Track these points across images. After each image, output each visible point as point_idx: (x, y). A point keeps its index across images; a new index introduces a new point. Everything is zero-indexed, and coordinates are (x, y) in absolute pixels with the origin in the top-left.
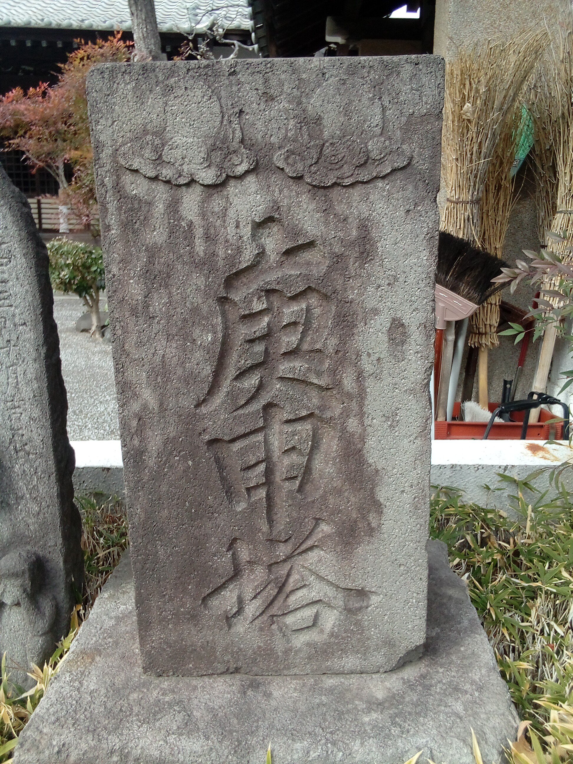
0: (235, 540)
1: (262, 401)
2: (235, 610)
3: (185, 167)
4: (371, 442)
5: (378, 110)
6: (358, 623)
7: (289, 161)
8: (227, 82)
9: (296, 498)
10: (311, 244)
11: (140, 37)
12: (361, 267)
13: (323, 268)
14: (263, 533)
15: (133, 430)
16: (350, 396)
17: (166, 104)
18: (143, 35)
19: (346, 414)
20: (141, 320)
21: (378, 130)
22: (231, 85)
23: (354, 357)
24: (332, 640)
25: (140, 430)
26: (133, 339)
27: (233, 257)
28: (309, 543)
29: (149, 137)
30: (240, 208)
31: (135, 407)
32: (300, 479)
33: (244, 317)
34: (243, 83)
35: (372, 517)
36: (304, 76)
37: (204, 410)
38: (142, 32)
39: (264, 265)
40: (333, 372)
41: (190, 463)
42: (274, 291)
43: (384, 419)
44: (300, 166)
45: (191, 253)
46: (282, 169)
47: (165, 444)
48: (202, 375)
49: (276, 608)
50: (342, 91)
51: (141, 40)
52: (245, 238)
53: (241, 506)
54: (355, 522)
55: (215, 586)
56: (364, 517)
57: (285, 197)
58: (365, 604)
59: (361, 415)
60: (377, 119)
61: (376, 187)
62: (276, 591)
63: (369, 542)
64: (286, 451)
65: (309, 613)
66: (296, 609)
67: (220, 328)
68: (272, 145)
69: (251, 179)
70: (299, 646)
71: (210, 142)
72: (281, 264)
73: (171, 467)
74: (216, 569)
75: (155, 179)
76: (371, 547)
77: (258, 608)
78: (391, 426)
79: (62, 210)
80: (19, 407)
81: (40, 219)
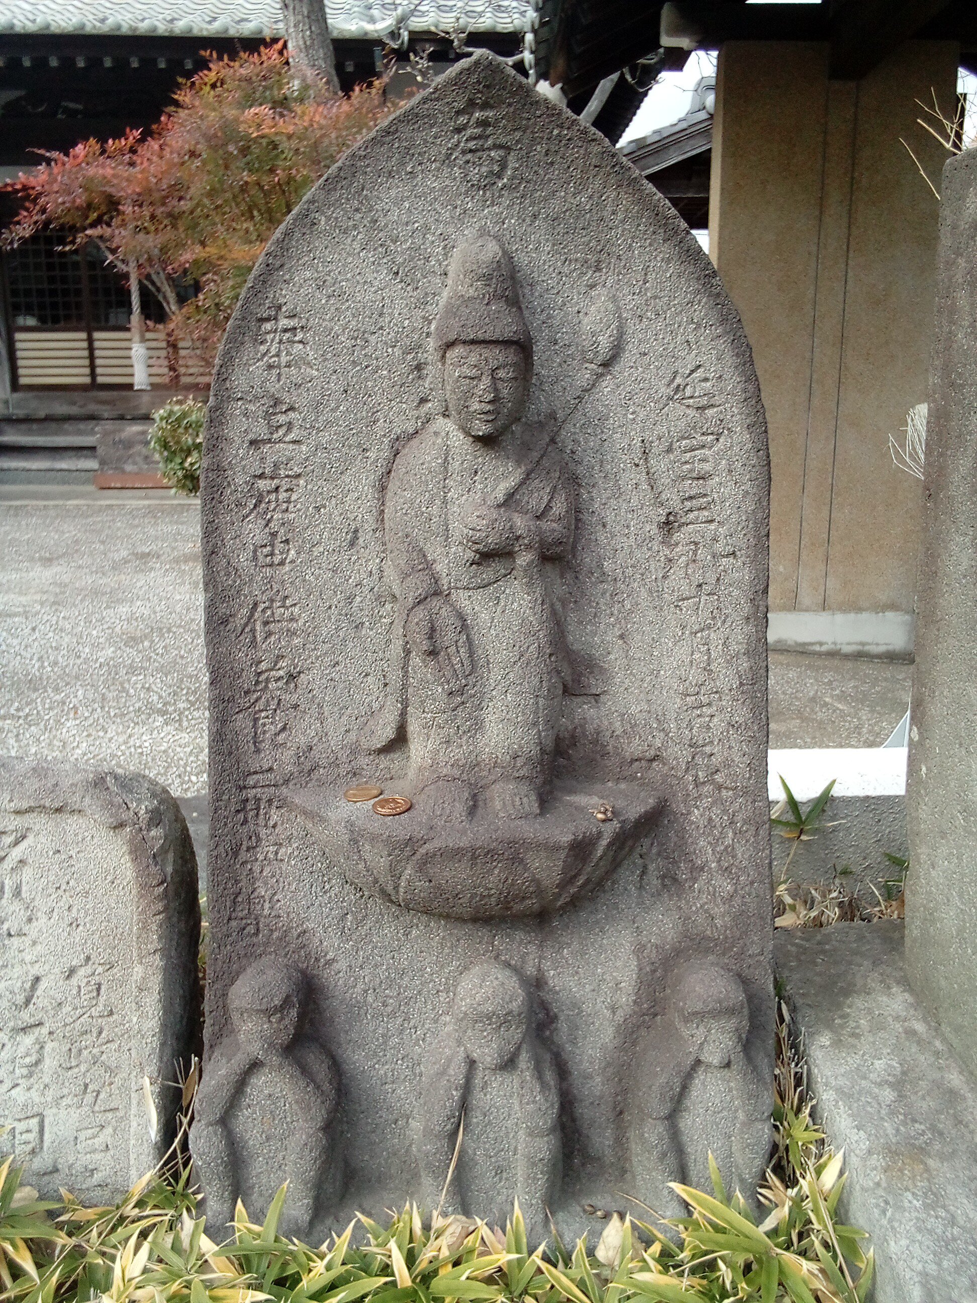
11: (298, 46)
18: (305, 43)
38: (303, 37)
51: (301, 51)
79: (138, 351)
80: (709, 705)
81: (93, 367)
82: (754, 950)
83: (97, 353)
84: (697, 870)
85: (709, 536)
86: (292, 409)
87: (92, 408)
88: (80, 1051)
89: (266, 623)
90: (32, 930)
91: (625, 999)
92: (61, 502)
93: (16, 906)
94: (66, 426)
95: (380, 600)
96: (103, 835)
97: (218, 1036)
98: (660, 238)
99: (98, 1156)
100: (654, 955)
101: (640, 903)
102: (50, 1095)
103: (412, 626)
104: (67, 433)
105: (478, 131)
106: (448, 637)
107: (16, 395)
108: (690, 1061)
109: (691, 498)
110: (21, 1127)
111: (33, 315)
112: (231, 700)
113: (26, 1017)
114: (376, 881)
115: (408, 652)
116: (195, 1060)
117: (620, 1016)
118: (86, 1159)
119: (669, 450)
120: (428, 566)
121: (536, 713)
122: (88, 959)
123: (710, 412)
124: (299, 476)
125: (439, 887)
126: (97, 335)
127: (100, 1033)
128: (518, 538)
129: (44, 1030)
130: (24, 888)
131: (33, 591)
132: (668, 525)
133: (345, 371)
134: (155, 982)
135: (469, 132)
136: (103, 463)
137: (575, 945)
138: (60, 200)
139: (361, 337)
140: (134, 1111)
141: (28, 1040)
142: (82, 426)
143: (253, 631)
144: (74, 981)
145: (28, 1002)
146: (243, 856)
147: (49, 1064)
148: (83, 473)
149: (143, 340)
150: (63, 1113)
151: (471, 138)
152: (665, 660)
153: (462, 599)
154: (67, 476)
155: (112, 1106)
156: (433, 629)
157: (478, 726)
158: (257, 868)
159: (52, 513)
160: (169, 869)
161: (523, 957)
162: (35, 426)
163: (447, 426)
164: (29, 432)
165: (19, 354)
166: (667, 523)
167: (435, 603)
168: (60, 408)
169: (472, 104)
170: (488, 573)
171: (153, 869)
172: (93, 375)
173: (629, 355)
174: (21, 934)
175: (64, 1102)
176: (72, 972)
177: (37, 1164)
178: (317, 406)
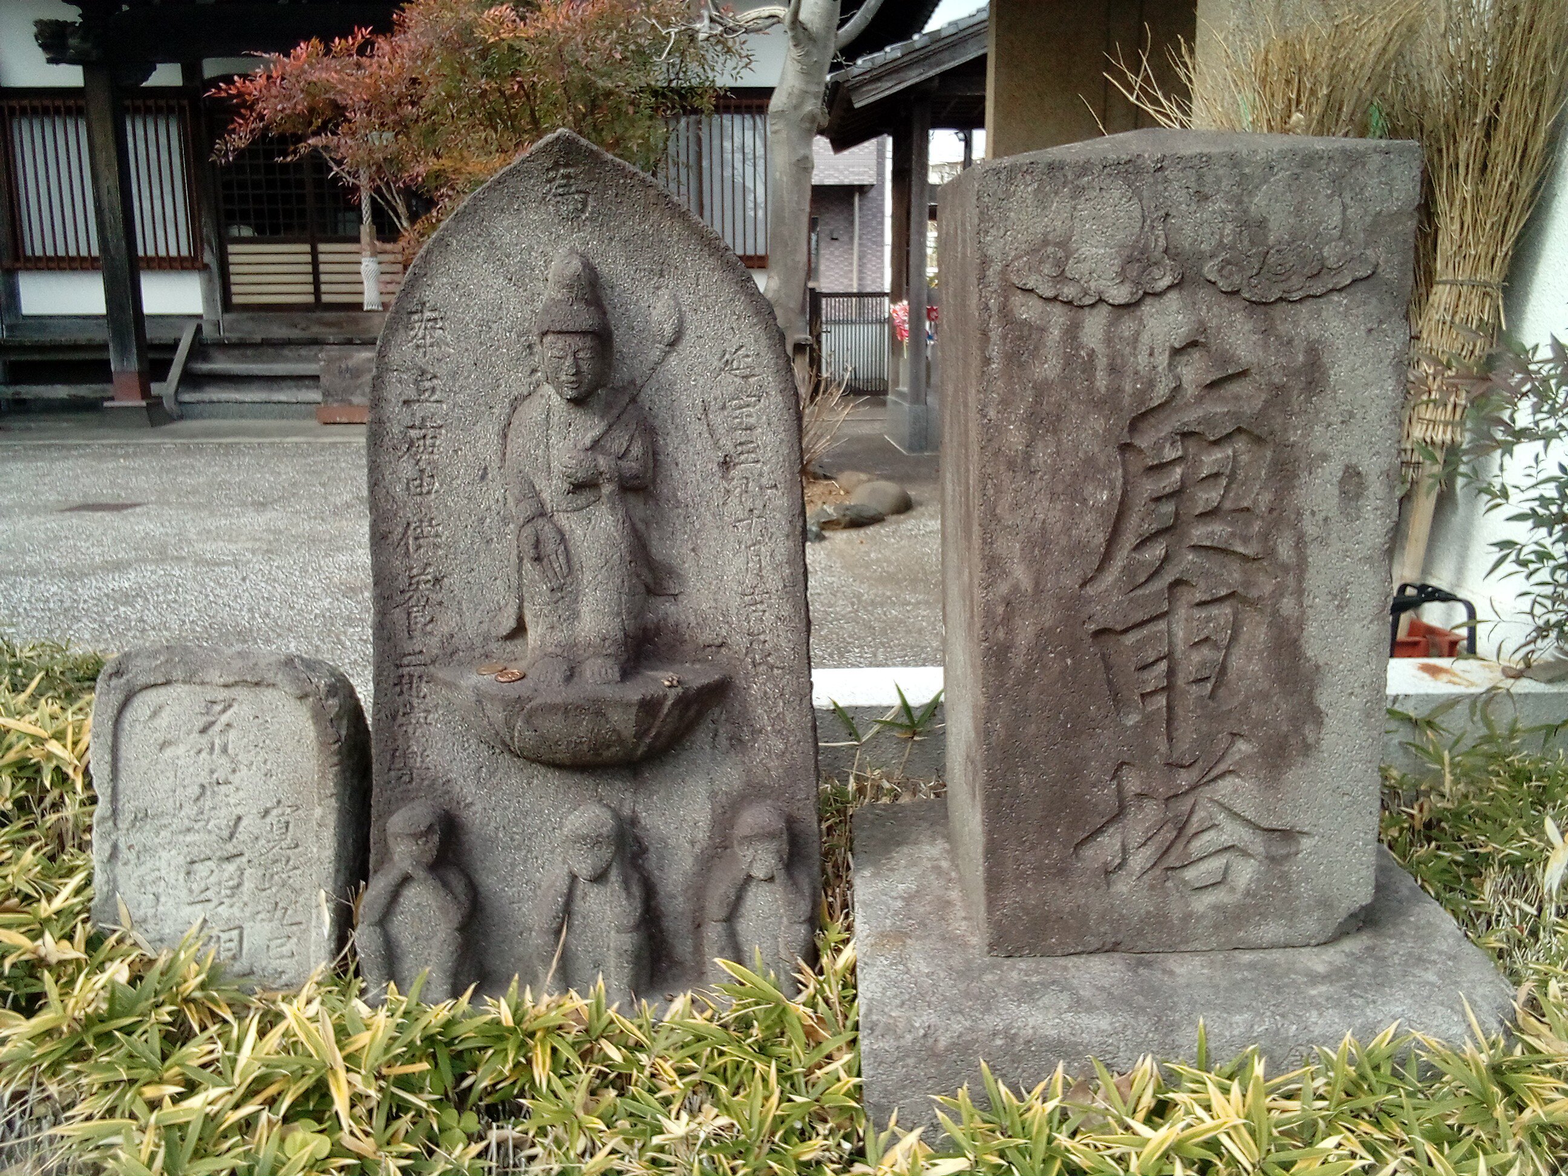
0: (1123, 763)
1: (1168, 578)
2: (1117, 861)
3: (1093, 284)
4: (1311, 628)
5: (1337, 209)
6: (1284, 877)
7: (1224, 272)
8: (1151, 180)
9: (1207, 706)
10: (1244, 374)
12: (1308, 400)
13: (1258, 404)
14: (1161, 755)
15: (998, 619)
16: (1285, 568)
17: (1075, 208)
19: (1279, 592)
20: (1020, 475)
21: (1336, 233)
22: (1156, 183)
23: (1293, 517)
24: (1248, 900)
25: (1007, 620)
26: (1007, 499)
27: (1143, 392)
28: (1222, 767)
29: (1050, 249)
30: (1155, 331)
31: (1003, 588)
32: (1213, 680)
33: (1151, 468)
34: (1171, 181)
35: (1309, 731)
36: (1247, 170)
37: (1090, 590)
39: (1179, 401)
40: (1265, 537)
41: (1069, 661)
42: (1192, 434)
43: (1330, 597)
44: (1237, 279)
45: (1090, 390)
46: (1214, 283)
47: (1038, 636)
48: (1092, 545)
49: (1172, 858)
50: (1293, 188)
52: (1160, 369)
53: (1132, 719)
54: (1286, 737)
55: (1093, 829)
56: (1297, 730)
57: (1214, 316)
58: (1293, 850)
59: (1300, 592)
60: (1336, 219)
61: (1331, 302)
62: (1175, 833)
63: (1303, 764)
64: (1195, 644)
65: (1216, 864)
66: (1201, 859)
67: (1119, 483)
68: (1201, 253)
69: (1173, 295)
70: (1202, 909)
71: (1126, 252)
72: (1199, 400)
73: (1043, 667)
74: (1096, 805)
75: (1055, 299)
76: (1305, 770)
77: (1150, 857)
78: (1338, 606)
79: (368, 266)
80: (762, 602)
81: (317, 283)
82: (801, 795)
83: (322, 268)
84: (756, 732)
85: (756, 472)
86: (435, 377)
87: (316, 331)
88: (272, 876)
89: (416, 539)
90: (236, 779)
91: (702, 835)
92: (277, 440)
93: (224, 760)
94: (286, 352)
95: (505, 521)
96: (293, 703)
97: (381, 863)
98: (706, 254)
99: (285, 961)
100: (724, 800)
101: (713, 760)
102: (248, 911)
103: (523, 539)
104: (287, 360)
105: (563, 182)
106: (550, 546)
107: (227, 316)
108: (742, 876)
109: (741, 444)
110: (224, 936)
111: (249, 225)
112: (389, 598)
113: (230, 848)
114: (497, 734)
115: (521, 559)
116: (363, 883)
117: (697, 850)
118: (276, 964)
119: (724, 408)
120: (537, 494)
121: (619, 605)
122: (279, 802)
123: (752, 380)
124: (441, 427)
125: (542, 736)
126: (322, 247)
127: (288, 861)
128: (601, 474)
129: (244, 859)
130: (230, 746)
131: (243, 538)
132: (726, 464)
133: (475, 351)
134: (331, 820)
135: (557, 182)
136: (326, 394)
137: (662, 793)
138: (279, 107)
139: (485, 325)
140: (313, 923)
141: (231, 868)
142: (304, 352)
143: (407, 544)
144: (268, 820)
145: (231, 836)
146: (400, 719)
147: (248, 886)
148: (303, 407)
149: (375, 253)
150: (258, 925)
151: (560, 186)
152: (727, 568)
153: (562, 519)
154: (283, 410)
155: (298, 920)
156: (538, 541)
157: (575, 615)
158: (410, 730)
159: (267, 452)
160: (344, 733)
161: (621, 801)
162: (249, 352)
163: (548, 389)
164: (245, 359)
165: (232, 269)
166: (725, 462)
167: (540, 522)
168: (279, 332)
169: (556, 166)
170: (581, 500)
171: (330, 730)
172: (317, 293)
173: (690, 336)
174: (227, 782)
175: (260, 916)
176: (267, 812)
177: (238, 967)
178: (454, 375)
